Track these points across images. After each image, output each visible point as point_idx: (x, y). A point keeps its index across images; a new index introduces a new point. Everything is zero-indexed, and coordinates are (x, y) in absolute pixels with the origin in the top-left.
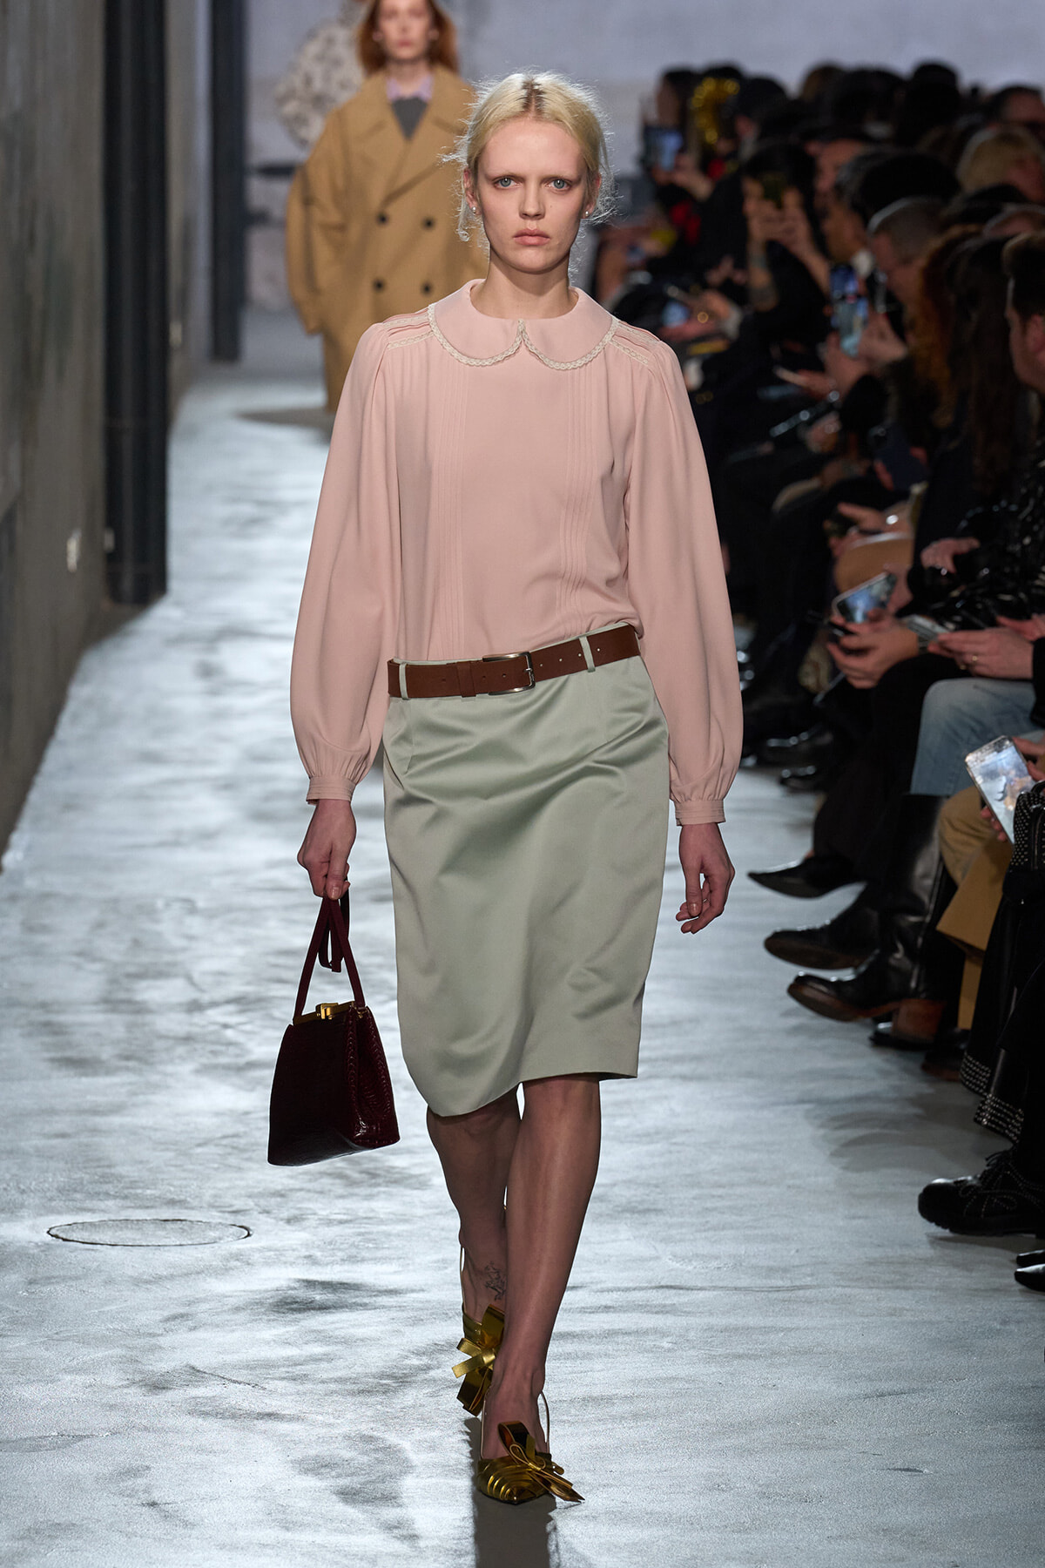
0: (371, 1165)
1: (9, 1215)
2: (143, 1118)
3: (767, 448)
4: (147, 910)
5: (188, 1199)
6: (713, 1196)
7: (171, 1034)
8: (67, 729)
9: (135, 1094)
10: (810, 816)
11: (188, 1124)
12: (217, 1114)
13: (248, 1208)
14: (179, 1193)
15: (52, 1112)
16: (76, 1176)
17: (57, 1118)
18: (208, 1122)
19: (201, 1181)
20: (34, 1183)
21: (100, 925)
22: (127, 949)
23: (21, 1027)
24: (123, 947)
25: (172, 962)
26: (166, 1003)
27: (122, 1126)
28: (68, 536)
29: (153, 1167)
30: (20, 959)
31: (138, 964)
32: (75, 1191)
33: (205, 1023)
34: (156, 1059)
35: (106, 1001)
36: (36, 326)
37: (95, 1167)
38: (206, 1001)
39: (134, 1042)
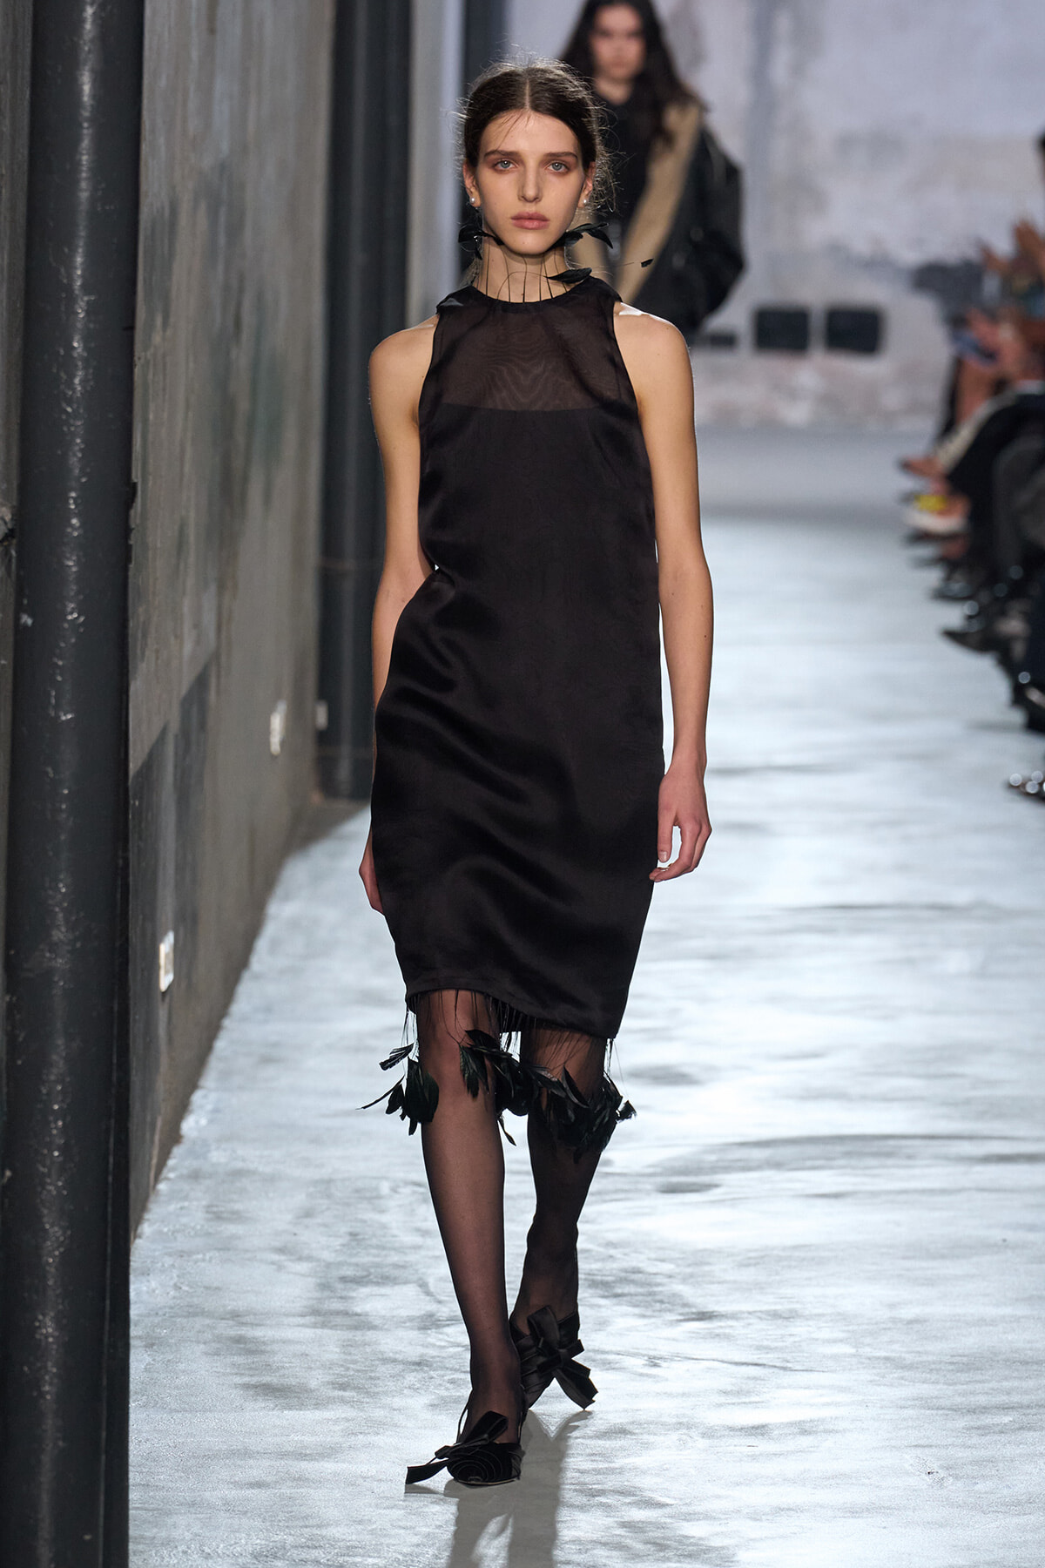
0: (658, 1534)
2: (362, 1465)
4: (369, 1196)
7: (399, 1357)
8: (262, 957)
9: (356, 1434)
14: (409, 1562)
15: (246, 1454)
16: (277, 1538)
17: (251, 1461)
20: (222, 1545)
21: (308, 1214)
22: (343, 1245)
23: (205, 1343)
24: (337, 1243)
25: (401, 1264)
26: (393, 1317)
27: (335, 1474)
28: (271, 710)
29: (376, 1529)
30: (204, 1255)
31: (357, 1265)
32: (275, 1557)
33: (443, 1344)
34: (380, 1389)
35: (315, 1312)
36: (240, 439)
37: (301, 1527)
38: (444, 1315)
39: (352, 1366)
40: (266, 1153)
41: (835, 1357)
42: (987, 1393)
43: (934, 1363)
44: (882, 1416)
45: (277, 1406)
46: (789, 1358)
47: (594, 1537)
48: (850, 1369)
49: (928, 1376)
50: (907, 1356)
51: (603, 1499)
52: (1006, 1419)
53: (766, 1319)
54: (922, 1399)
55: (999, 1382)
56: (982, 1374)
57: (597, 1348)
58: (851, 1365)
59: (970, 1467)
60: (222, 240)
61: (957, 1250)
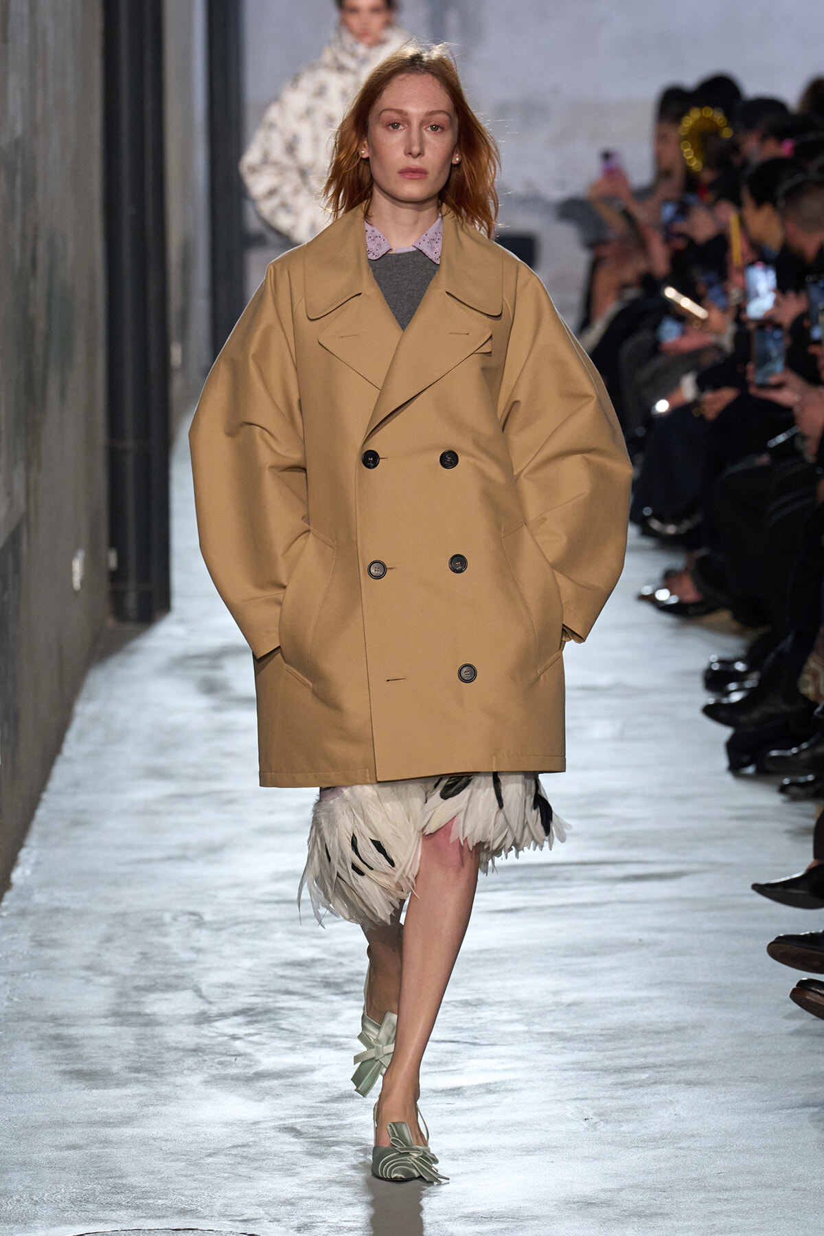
1: (23, 1226)
2: (152, 1129)
3: (764, 459)
4: (155, 924)
5: (199, 1208)
6: (719, 1200)
7: (180, 1046)
8: (72, 746)
9: (147, 1106)
10: (812, 823)
11: (198, 1135)
12: (227, 1124)
13: (259, 1217)
14: (190, 1202)
15: (64, 1124)
16: (88, 1187)
17: (68, 1129)
18: (218, 1131)
19: (212, 1190)
20: (46, 1194)
21: (109, 939)
22: (136, 962)
23: (31, 1041)
24: (131, 960)
25: (180, 975)
26: (175, 1015)
27: (132, 1137)
28: (72, 557)
29: (164, 1177)
30: (30, 974)
31: (146, 977)
32: (88, 1202)
33: (213, 1034)
34: (166, 1071)
35: (115, 1014)
36: (39, 349)
37: (107, 1178)
38: (214, 1013)
39: (143, 1054)
40: (76, 894)
41: (512, 1034)
42: (628, 1057)
43: (588, 1035)
44: (549, 1078)
45: (87, 1086)
46: (477, 1036)
47: (331, 1177)
48: (525, 1042)
49: (584, 1045)
50: (567, 1031)
51: (337, 1149)
52: (644, 1076)
53: (459, 1007)
54: (579, 1063)
55: (638, 1048)
56: (625, 1042)
57: (330, 1034)
58: (525, 1039)
59: (617, 1114)
60: (19, 199)
61: (603, 948)
